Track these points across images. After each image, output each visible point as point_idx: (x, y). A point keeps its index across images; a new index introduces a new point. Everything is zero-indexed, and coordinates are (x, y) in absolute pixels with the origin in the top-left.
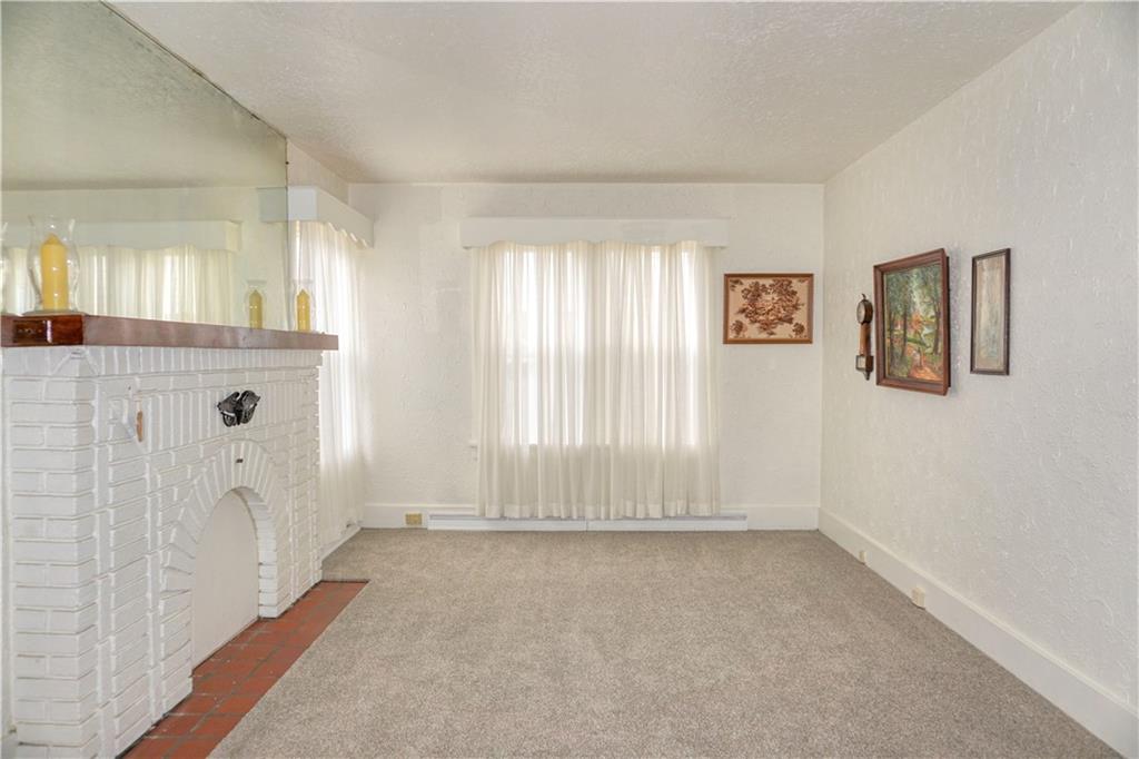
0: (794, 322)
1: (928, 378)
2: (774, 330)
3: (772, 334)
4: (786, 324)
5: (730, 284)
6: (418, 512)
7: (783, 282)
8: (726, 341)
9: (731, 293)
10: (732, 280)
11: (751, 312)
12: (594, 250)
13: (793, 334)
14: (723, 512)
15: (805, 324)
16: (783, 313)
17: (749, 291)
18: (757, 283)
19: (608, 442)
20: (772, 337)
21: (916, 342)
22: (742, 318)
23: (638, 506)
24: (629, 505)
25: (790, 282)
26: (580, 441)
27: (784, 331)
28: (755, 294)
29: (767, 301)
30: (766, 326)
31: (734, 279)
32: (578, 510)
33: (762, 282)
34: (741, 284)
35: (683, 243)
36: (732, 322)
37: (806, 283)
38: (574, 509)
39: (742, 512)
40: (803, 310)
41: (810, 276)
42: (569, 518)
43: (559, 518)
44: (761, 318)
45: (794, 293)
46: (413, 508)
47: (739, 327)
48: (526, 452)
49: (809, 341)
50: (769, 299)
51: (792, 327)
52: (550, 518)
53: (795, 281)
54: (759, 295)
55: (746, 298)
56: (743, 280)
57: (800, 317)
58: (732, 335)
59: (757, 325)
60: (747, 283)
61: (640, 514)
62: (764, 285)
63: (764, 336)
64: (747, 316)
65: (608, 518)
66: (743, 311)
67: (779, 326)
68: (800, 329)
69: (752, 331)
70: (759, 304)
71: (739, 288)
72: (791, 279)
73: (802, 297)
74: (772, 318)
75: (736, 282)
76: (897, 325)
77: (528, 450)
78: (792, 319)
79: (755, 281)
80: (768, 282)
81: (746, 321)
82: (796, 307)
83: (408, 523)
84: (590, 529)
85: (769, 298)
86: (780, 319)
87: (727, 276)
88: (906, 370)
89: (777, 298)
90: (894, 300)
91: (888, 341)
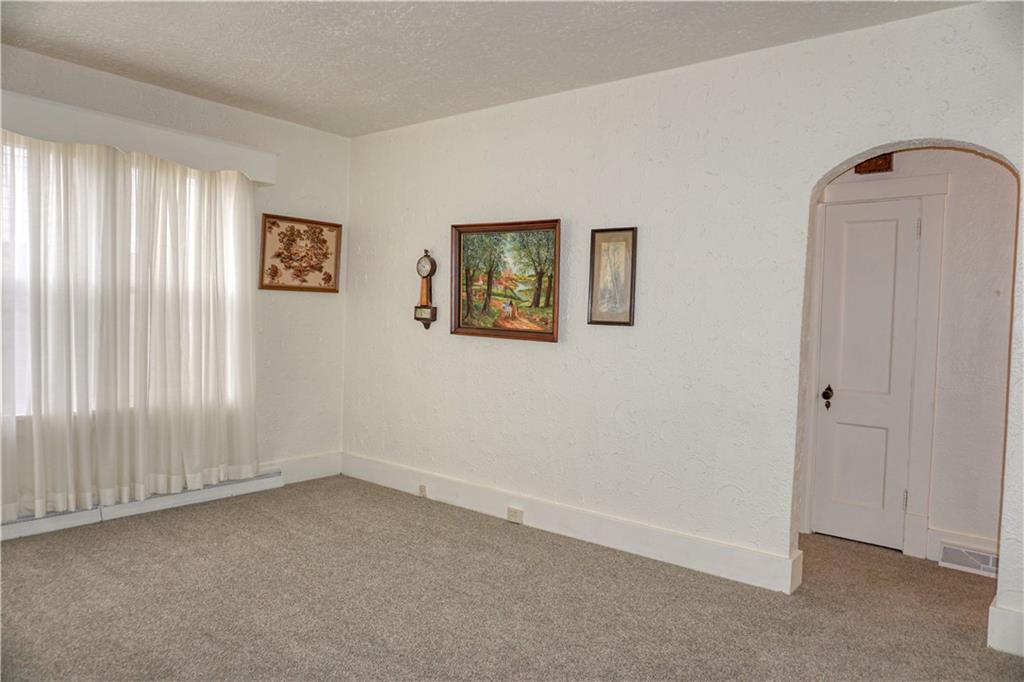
0: (324, 270)
1: (525, 328)
2: (306, 278)
3: (304, 281)
4: (317, 272)
5: (268, 225)
7: (315, 227)
8: (262, 286)
9: (268, 235)
10: (270, 220)
11: (286, 257)
13: (323, 283)
14: (263, 470)
15: (332, 273)
16: (314, 261)
17: (285, 235)
18: (292, 228)
19: (132, 405)
20: (304, 284)
21: (506, 296)
22: (277, 262)
23: (173, 478)
24: (162, 478)
25: (322, 230)
26: (93, 407)
27: (314, 279)
28: (290, 238)
29: (301, 247)
30: (299, 273)
31: (272, 220)
32: (93, 496)
33: (297, 226)
34: (278, 226)
35: (223, 172)
36: (268, 266)
37: (334, 233)
38: (88, 495)
39: (275, 468)
40: (332, 258)
41: (339, 227)
42: (79, 508)
43: (66, 512)
44: (295, 264)
45: (325, 241)
47: (275, 272)
49: (335, 291)
50: (303, 245)
51: (321, 275)
52: (51, 514)
53: (325, 230)
54: (294, 241)
55: (282, 241)
56: (280, 223)
57: (328, 266)
58: (267, 280)
59: (292, 271)
60: (284, 226)
61: (162, 489)
62: (299, 231)
63: (297, 283)
64: (282, 261)
65: (132, 499)
66: (278, 255)
67: (311, 274)
68: (328, 278)
69: (286, 277)
70: (294, 250)
71: (276, 230)
72: (322, 227)
73: (331, 246)
74: (304, 265)
75: (274, 224)
76: (478, 280)
77: (15, 424)
78: (322, 267)
79: (290, 225)
80: (303, 228)
81: (281, 266)
82: (325, 256)
84: (105, 518)
85: (302, 243)
86: (312, 267)
87: (266, 216)
88: (492, 320)
89: (309, 245)
90: (474, 258)
91: (464, 294)
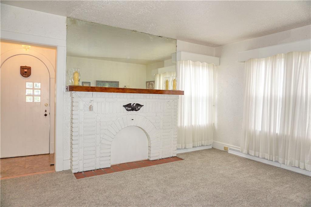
6: (227, 147)
12: (288, 55)
32: (275, 158)
38: (274, 157)
42: (271, 160)
43: (267, 159)
46: (226, 145)
48: (258, 133)
61: (302, 167)
65: (287, 164)
83: (224, 149)
